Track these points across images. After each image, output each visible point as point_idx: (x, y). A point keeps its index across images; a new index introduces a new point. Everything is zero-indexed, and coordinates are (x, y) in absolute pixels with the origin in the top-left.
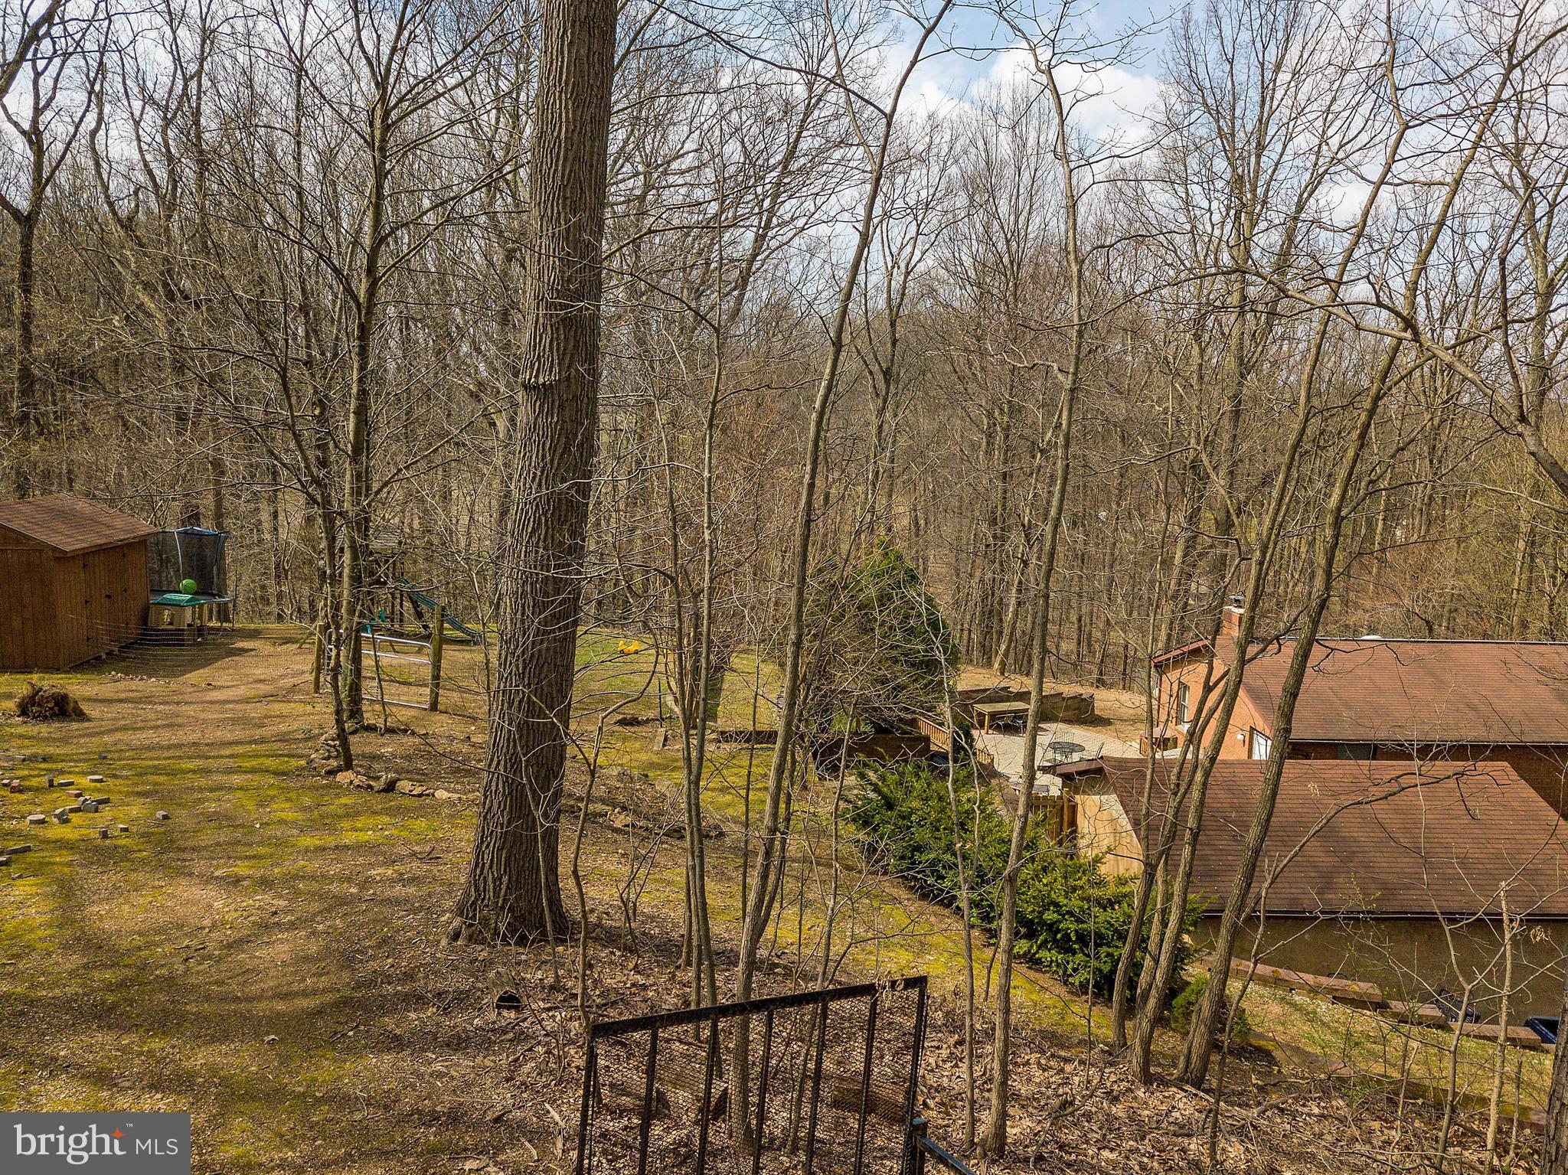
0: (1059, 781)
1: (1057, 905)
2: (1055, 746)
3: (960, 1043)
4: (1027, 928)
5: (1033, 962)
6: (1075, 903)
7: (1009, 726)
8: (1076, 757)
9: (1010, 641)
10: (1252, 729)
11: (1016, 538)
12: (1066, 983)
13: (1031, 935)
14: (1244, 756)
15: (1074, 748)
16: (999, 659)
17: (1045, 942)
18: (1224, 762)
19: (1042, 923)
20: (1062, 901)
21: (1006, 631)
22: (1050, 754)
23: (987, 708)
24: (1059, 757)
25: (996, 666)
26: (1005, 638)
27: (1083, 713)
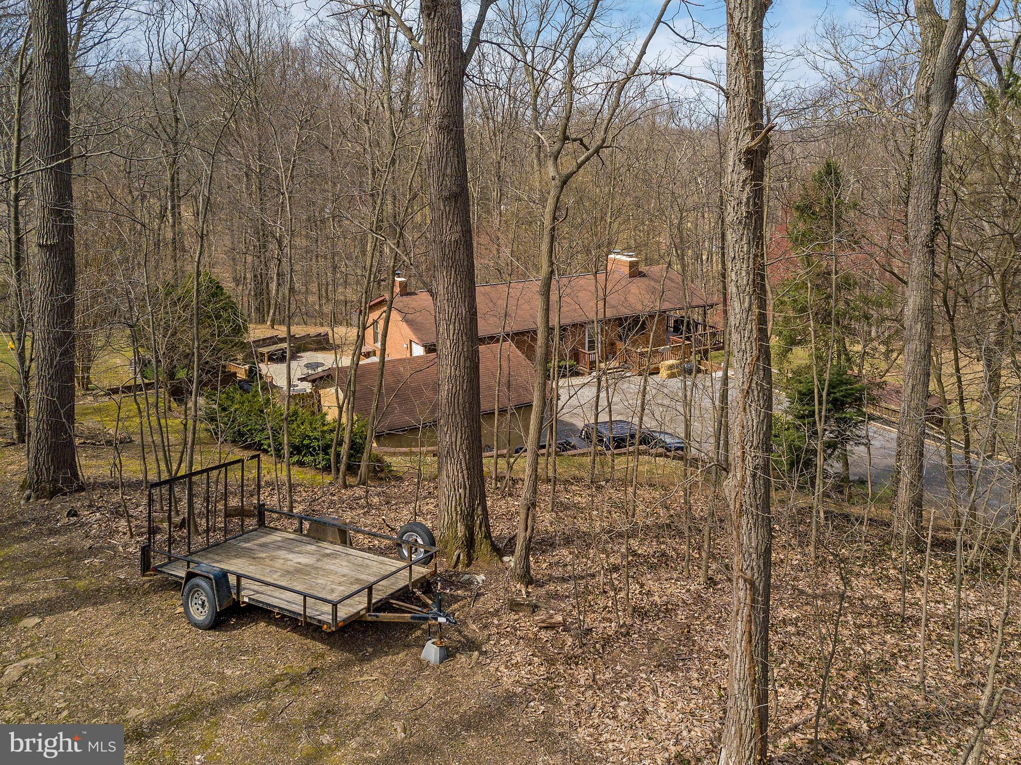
0: (310, 384)
1: (308, 436)
2: (308, 366)
3: (273, 489)
4: (296, 449)
5: (301, 464)
6: (316, 434)
7: (279, 358)
8: (320, 369)
9: (276, 308)
10: (411, 341)
11: (273, 246)
12: (317, 469)
13: (299, 453)
14: (408, 356)
15: (318, 365)
16: (270, 318)
17: (305, 454)
18: (389, 361)
19: (304, 445)
20: (311, 434)
21: (273, 302)
22: (305, 371)
23: (265, 350)
24: (310, 372)
25: (269, 323)
26: (272, 307)
27: (322, 344)
